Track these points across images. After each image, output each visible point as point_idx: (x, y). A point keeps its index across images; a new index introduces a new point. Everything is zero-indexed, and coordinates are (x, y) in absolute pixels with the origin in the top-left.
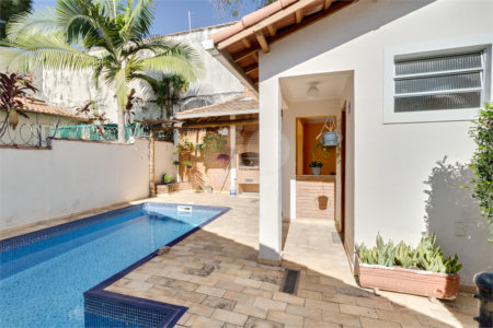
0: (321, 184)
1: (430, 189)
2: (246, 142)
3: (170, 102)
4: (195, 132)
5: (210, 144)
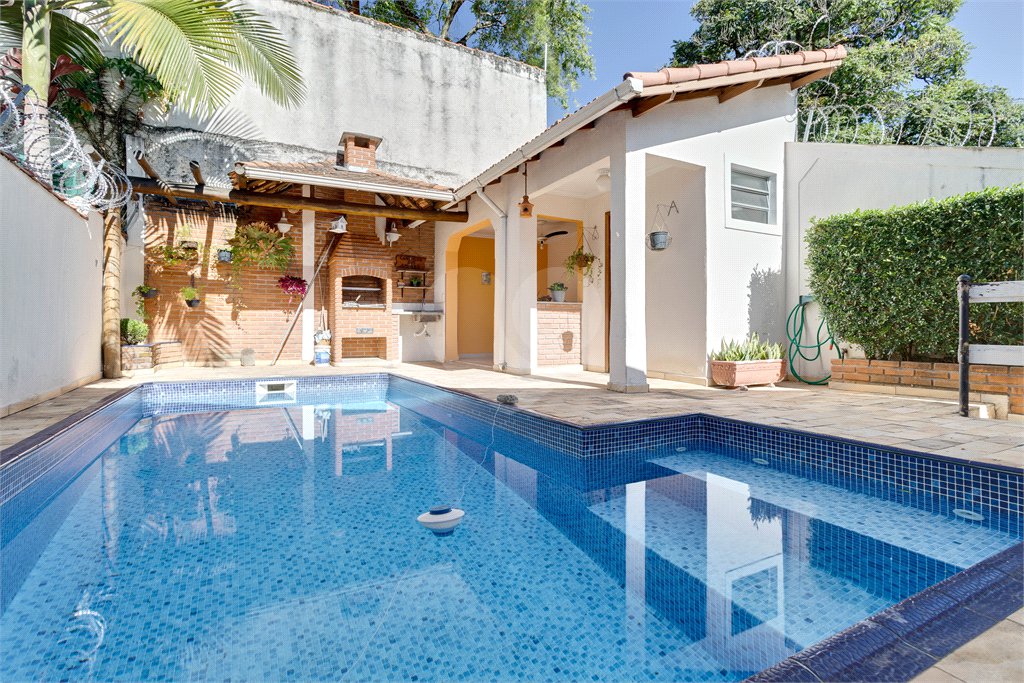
0: (564, 314)
1: (750, 293)
2: (357, 254)
3: (108, 126)
4: (202, 219)
5: (258, 250)
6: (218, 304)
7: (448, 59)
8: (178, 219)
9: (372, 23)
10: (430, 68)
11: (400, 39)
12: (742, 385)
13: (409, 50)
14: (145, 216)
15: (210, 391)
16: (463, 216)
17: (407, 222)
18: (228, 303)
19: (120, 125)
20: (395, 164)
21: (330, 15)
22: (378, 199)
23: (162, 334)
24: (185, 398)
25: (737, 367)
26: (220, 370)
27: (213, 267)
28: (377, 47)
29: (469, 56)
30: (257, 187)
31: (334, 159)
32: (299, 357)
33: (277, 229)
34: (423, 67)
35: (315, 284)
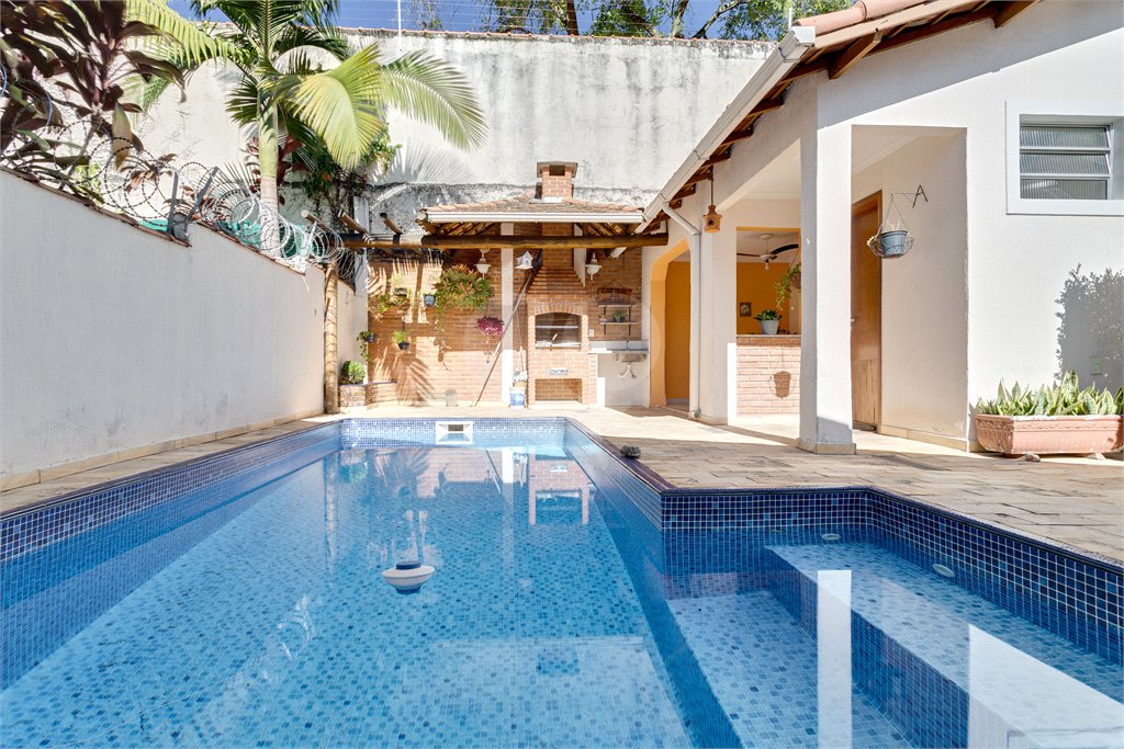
0: (778, 350)
1: (1063, 311)
2: (550, 291)
3: (342, 191)
4: (413, 266)
5: (458, 293)
6: (426, 346)
7: (659, 58)
8: (394, 268)
9: (573, 40)
10: (637, 74)
11: (603, 49)
12: (1030, 453)
13: (613, 60)
14: (369, 268)
15: (397, 428)
16: (663, 239)
17: (608, 252)
18: (435, 345)
19: (350, 189)
20: (597, 189)
21: (528, 43)
22: (577, 229)
23: (381, 375)
24: (377, 433)
25: (1015, 425)
26: (420, 409)
27: (422, 311)
28: (578, 64)
29: (685, 49)
30: (452, 230)
31: (534, 192)
32: (499, 399)
33: (476, 269)
34: (629, 75)
35: (514, 324)
